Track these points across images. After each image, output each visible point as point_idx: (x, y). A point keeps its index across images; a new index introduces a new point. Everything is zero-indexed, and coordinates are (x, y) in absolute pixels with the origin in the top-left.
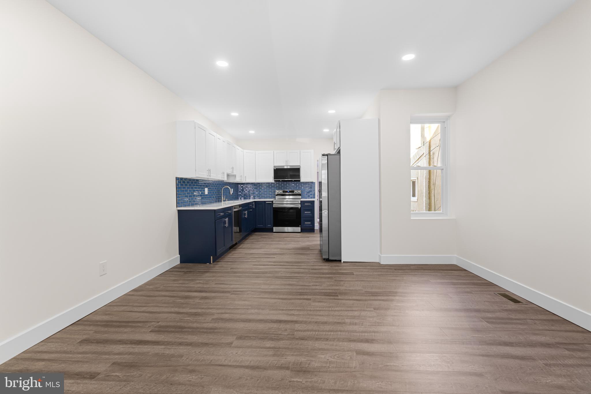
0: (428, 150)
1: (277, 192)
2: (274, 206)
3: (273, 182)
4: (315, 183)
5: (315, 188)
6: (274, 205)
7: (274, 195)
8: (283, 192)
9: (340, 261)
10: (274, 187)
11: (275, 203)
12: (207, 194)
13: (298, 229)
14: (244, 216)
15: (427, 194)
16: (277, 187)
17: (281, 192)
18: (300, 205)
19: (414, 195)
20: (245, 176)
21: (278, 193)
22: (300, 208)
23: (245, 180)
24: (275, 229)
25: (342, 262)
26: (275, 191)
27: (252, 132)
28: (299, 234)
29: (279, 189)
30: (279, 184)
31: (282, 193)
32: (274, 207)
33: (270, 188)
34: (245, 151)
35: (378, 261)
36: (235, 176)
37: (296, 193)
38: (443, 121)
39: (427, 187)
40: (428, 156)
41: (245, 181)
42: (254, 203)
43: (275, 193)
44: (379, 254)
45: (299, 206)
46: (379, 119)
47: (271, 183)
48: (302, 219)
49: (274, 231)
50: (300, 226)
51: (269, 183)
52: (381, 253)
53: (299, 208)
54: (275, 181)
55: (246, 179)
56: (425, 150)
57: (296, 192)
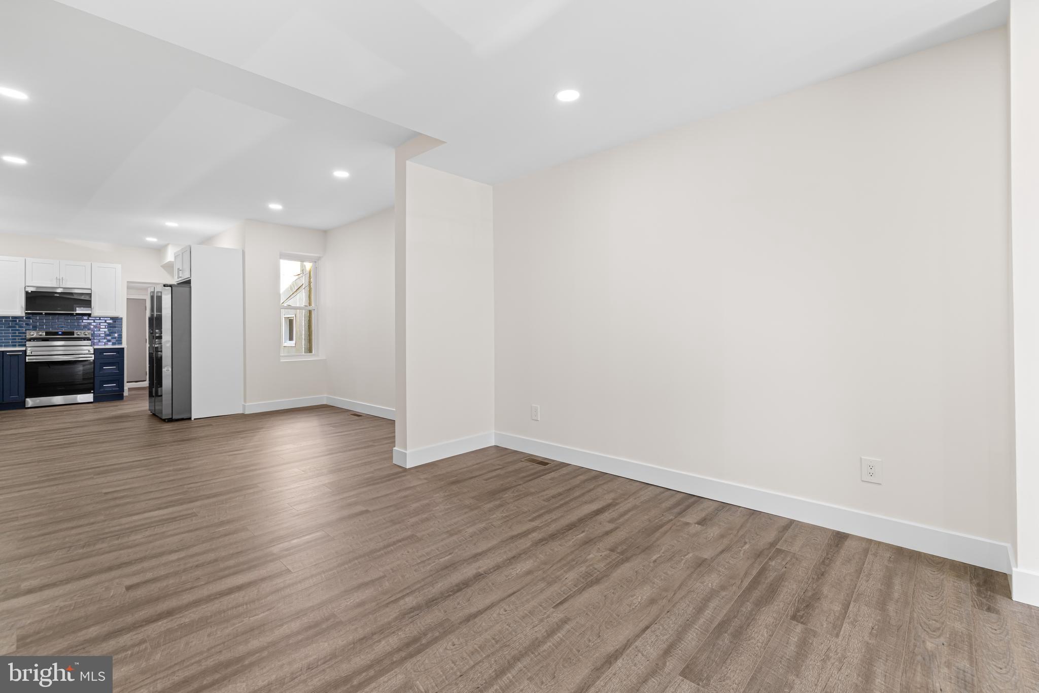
0: (307, 281)
4: (121, 319)
5: (121, 327)
9: (190, 419)
15: (307, 336)
19: (291, 339)
22: (94, 360)
25: (193, 419)
28: (91, 405)
35: (241, 412)
38: (315, 261)
39: (307, 327)
40: (307, 288)
44: (243, 403)
45: (92, 357)
46: (243, 250)
50: (92, 391)
52: (245, 401)
56: (304, 281)
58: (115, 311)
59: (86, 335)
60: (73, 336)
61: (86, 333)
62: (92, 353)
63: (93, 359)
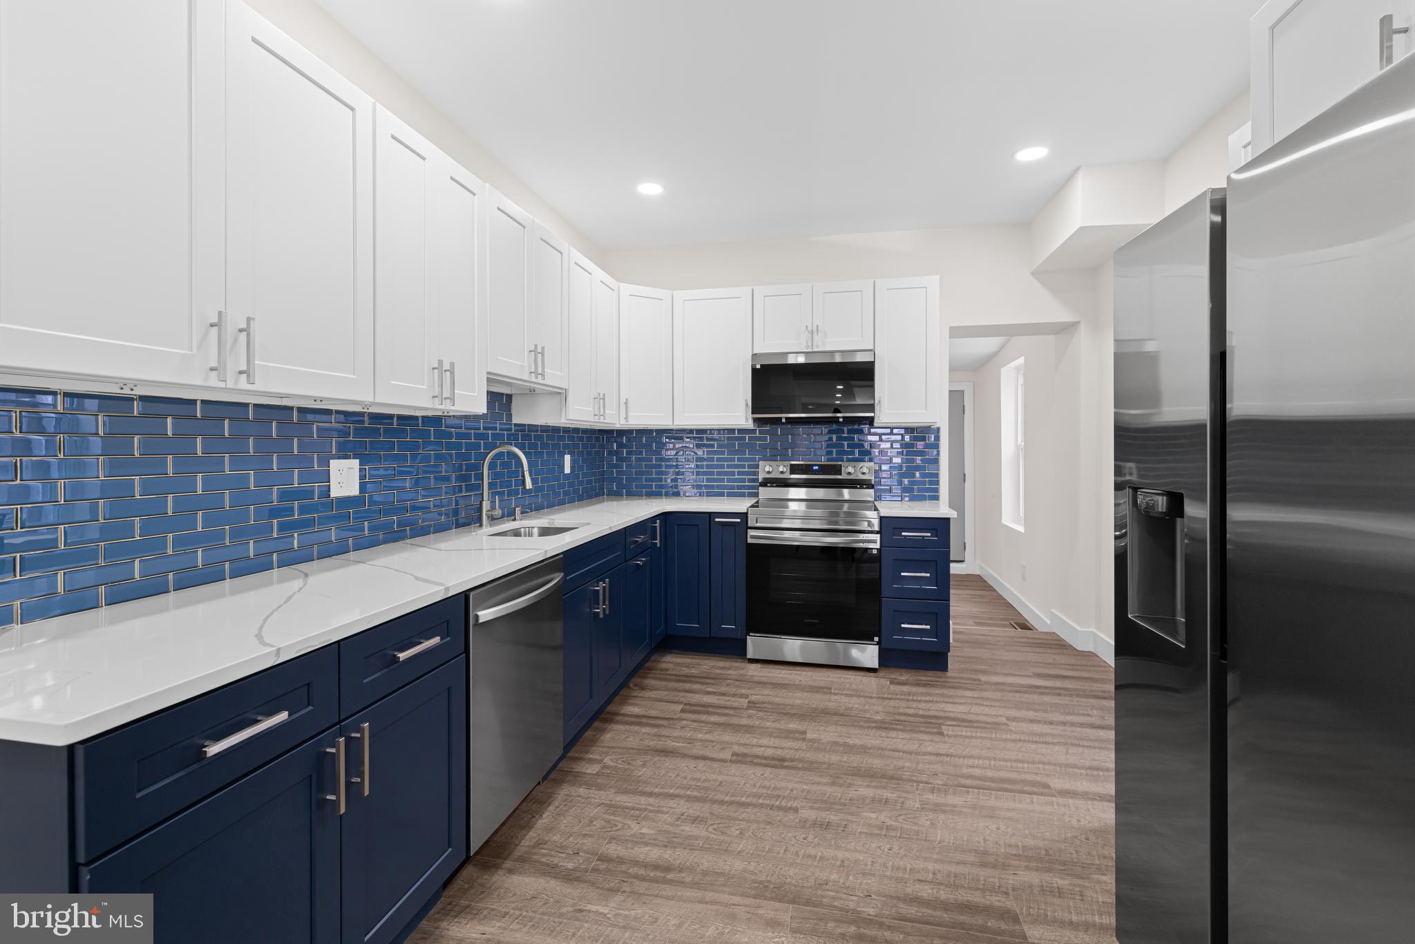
1: (767, 469)
2: (753, 537)
3: (750, 425)
6: (751, 533)
7: (750, 480)
10: (751, 447)
11: (759, 525)
12: (354, 491)
13: (867, 654)
14: (588, 610)
16: (763, 447)
17: (781, 469)
18: (877, 537)
20: (623, 400)
21: (769, 472)
23: (623, 415)
24: (756, 644)
26: (757, 467)
27: (650, 189)
29: (772, 458)
30: (774, 434)
32: (750, 541)
33: (737, 452)
34: (626, 288)
36: (560, 395)
41: (623, 421)
42: (658, 525)
43: (756, 473)
45: (874, 542)
47: (741, 431)
48: (887, 605)
49: (750, 655)
50: (876, 639)
51: (732, 431)
53: (875, 552)
54: (755, 420)
55: (631, 414)
57: (850, 469)
58: (926, 410)
59: (864, 473)
60: (839, 477)
61: (865, 470)
62: (877, 528)
63: (878, 546)
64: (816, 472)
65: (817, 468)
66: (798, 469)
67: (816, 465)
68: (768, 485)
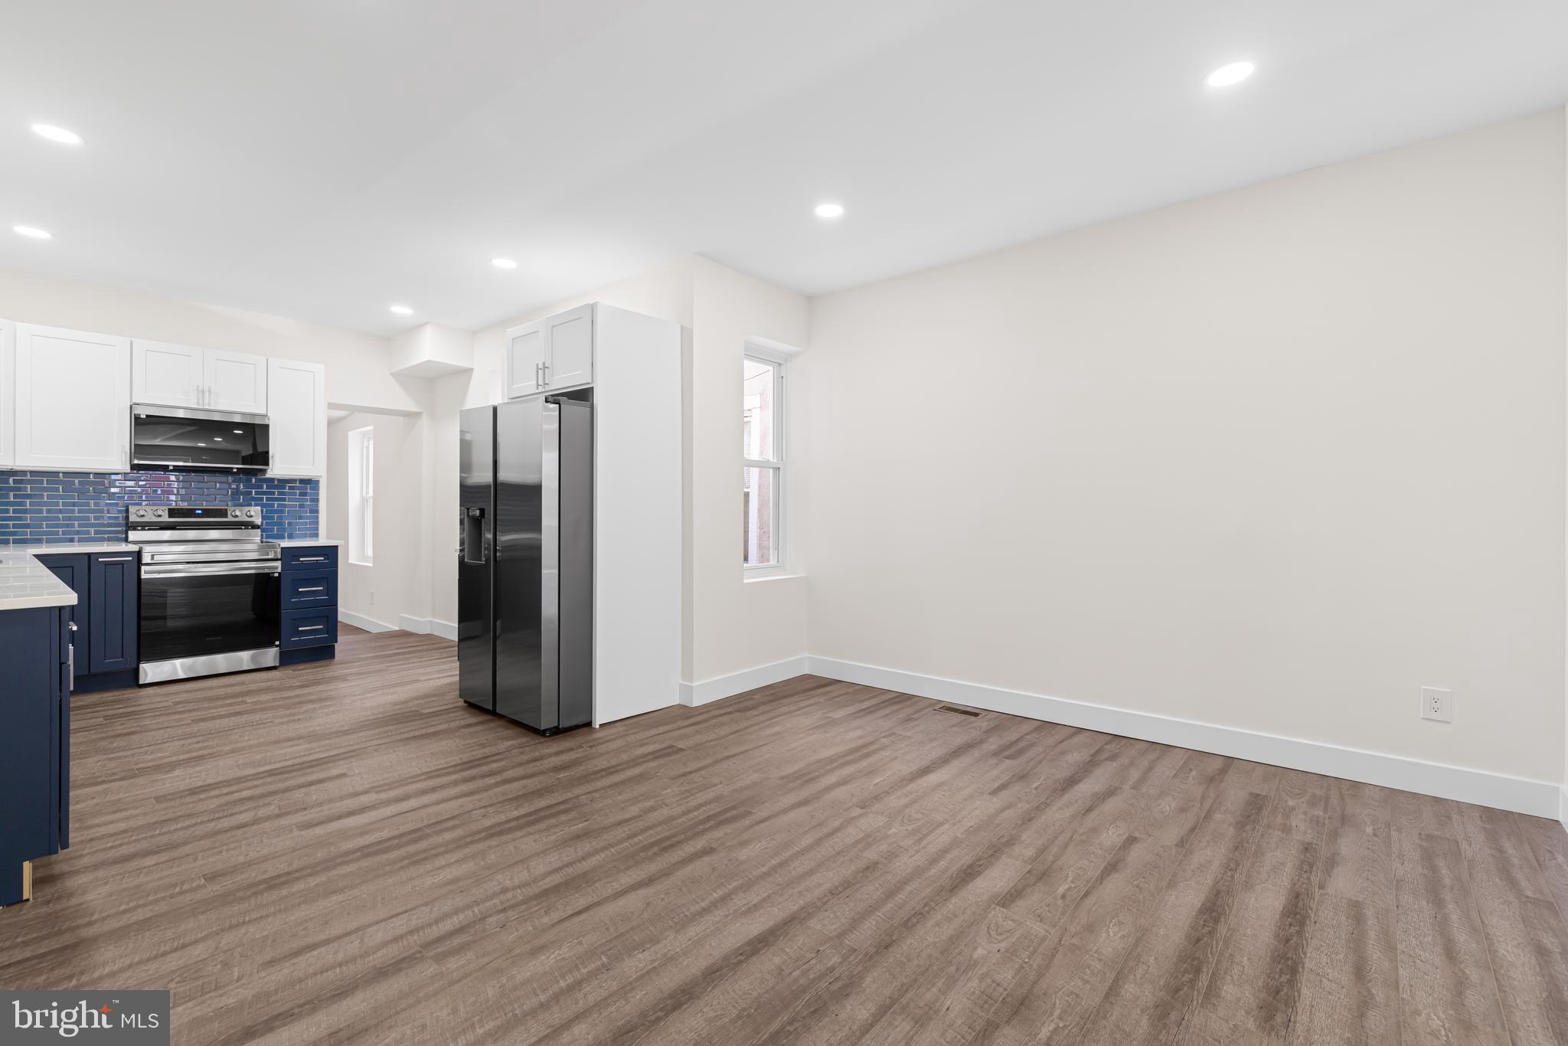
8: (170, 517)
31: (166, 518)
37: (236, 520)
64: (199, 516)
65: (200, 512)
66: (178, 513)
67: (198, 509)
68: (139, 528)
